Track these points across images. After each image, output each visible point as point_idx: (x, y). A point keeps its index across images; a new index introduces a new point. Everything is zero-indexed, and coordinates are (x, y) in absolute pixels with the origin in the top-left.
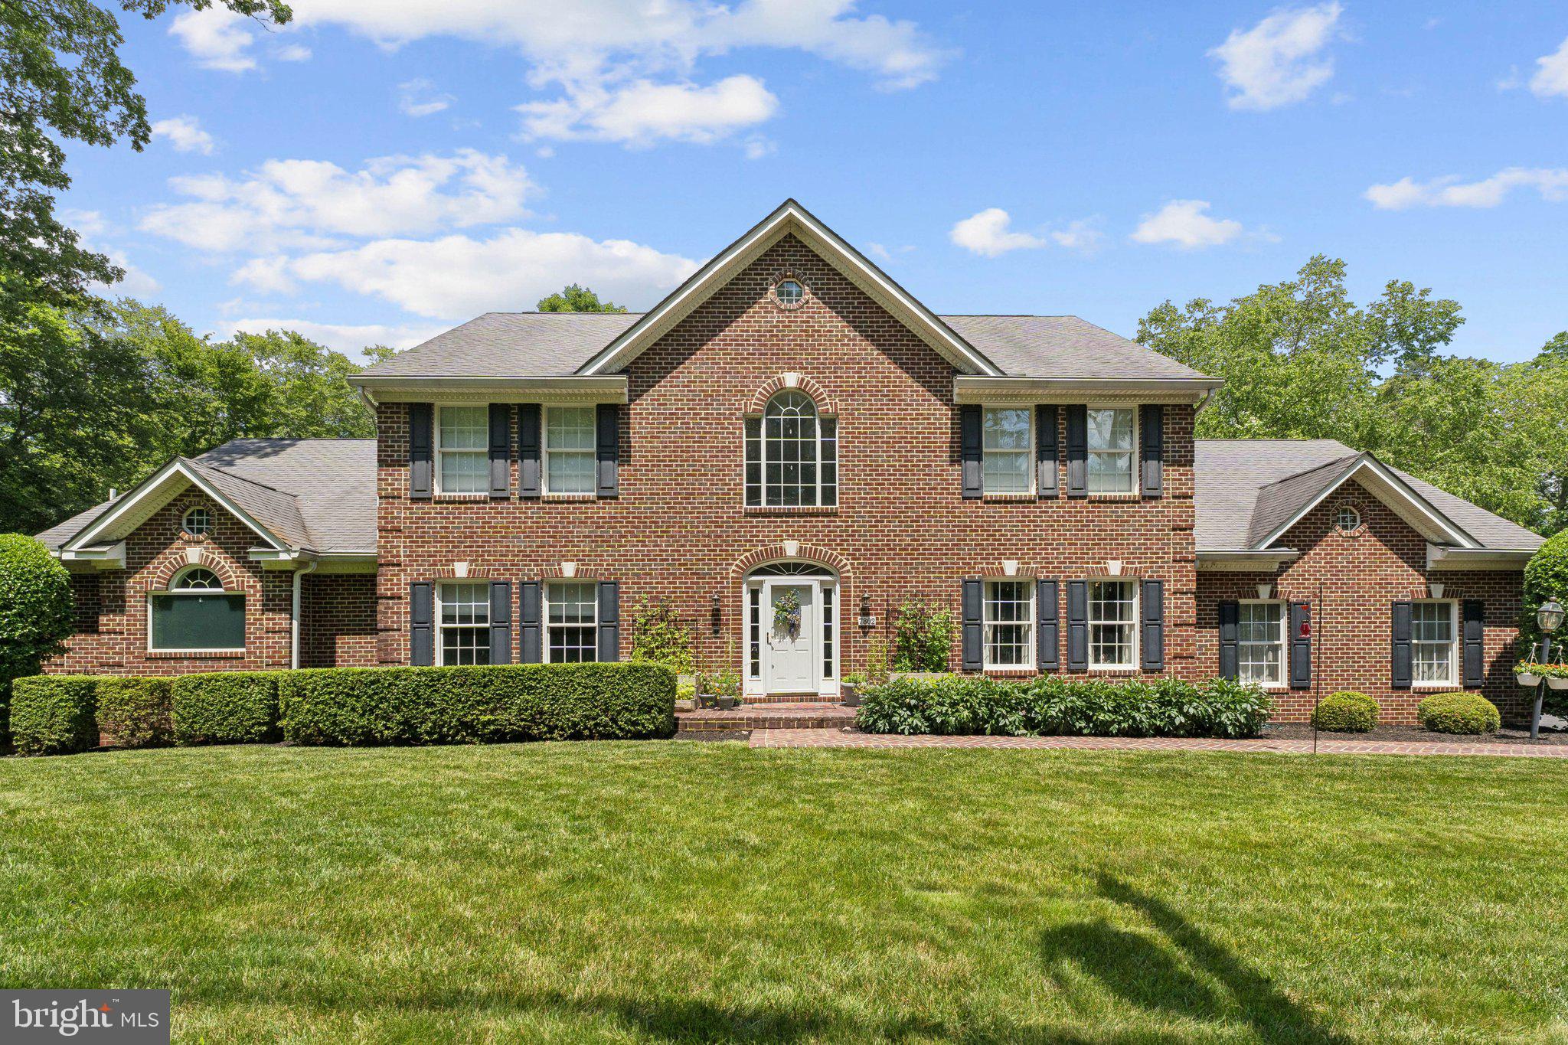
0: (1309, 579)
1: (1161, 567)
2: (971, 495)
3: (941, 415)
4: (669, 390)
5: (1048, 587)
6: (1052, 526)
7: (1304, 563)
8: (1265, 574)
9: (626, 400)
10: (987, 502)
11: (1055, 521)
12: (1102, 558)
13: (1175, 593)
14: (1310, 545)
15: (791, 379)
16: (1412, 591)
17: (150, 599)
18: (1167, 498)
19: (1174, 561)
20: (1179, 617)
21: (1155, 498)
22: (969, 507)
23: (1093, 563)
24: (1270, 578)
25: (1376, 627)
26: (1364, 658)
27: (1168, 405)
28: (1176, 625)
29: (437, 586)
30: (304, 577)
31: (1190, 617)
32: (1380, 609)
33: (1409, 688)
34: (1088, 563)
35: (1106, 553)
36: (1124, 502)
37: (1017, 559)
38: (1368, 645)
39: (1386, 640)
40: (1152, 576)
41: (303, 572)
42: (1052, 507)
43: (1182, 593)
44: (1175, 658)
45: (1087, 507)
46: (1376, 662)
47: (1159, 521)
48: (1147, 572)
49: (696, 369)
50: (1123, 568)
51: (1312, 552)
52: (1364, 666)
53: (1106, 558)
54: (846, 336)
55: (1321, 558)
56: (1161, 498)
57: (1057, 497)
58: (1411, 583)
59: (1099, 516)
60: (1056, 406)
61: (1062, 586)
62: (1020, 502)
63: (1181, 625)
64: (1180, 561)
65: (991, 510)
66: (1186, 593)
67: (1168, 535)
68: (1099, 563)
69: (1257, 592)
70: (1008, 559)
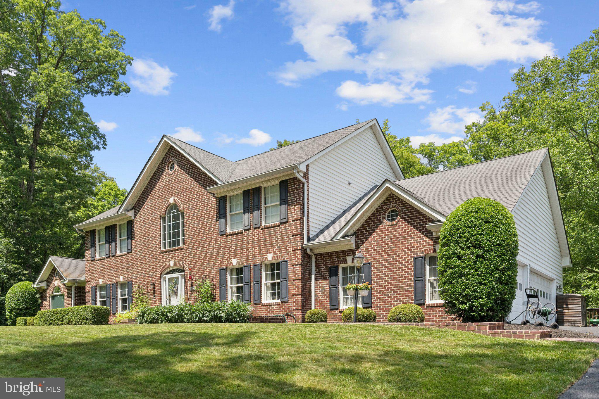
0: (371, 251)
1: (288, 254)
2: (223, 233)
3: (213, 202)
4: (143, 212)
5: (246, 268)
6: (248, 242)
7: (369, 242)
8: (350, 250)
9: (133, 218)
10: (227, 236)
11: (249, 240)
12: (266, 253)
13: (293, 265)
14: (372, 233)
15: (171, 200)
16: (425, 250)
17: (51, 297)
18: (290, 222)
19: (293, 250)
20: (294, 276)
21: (285, 223)
22: (222, 238)
23: (263, 256)
24: (352, 252)
25: (405, 272)
26: (400, 289)
27: (290, 179)
28: (294, 280)
29: (98, 287)
30: (75, 287)
31: (299, 276)
32: (408, 262)
33: (424, 304)
34: (261, 256)
35: (267, 251)
36: (273, 227)
37: (237, 258)
38: (401, 282)
39: (411, 279)
40: (284, 259)
41: (75, 286)
42: (248, 234)
43: (296, 265)
44: (293, 295)
45: (260, 232)
46: (406, 291)
47: (287, 233)
48: (282, 257)
49: (149, 203)
50: (273, 256)
51: (372, 236)
52: (399, 294)
53: (267, 253)
54: (186, 179)
55: (377, 239)
56: (288, 222)
57: (250, 229)
58: (425, 246)
59: (265, 235)
60: (249, 190)
61: (252, 267)
62: (238, 234)
63: (295, 280)
64: (295, 250)
65: (229, 239)
66: (297, 265)
67: (290, 239)
68: (265, 255)
69: (346, 260)
70: (234, 258)
